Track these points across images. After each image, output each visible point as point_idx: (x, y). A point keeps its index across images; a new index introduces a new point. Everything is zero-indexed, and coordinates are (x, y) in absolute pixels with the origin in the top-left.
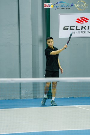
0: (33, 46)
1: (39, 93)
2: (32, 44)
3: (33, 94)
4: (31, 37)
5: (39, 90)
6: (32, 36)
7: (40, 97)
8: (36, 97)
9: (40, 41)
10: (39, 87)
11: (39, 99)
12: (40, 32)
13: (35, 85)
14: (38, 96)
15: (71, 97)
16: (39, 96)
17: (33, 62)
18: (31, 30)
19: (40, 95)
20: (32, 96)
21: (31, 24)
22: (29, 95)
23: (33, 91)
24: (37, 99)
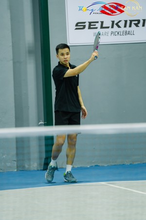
0: (14, 63)
1: (29, 160)
2: (13, 59)
3: (17, 161)
4: (11, 44)
5: (29, 153)
6: (12, 42)
7: (31, 167)
8: (24, 167)
9: (30, 52)
10: (29, 147)
11: (30, 171)
12: (29, 35)
13: (21, 143)
14: (27, 166)
15: (94, 165)
16: (29, 165)
17: (15, 95)
18: (10, 30)
19: (32, 163)
20: (16, 165)
21: (10, 17)
22: (8, 164)
23: (17, 154)
24: (26, 170)
